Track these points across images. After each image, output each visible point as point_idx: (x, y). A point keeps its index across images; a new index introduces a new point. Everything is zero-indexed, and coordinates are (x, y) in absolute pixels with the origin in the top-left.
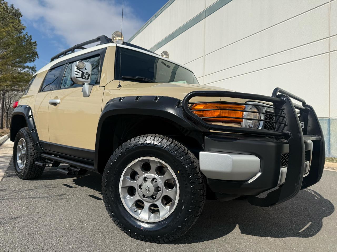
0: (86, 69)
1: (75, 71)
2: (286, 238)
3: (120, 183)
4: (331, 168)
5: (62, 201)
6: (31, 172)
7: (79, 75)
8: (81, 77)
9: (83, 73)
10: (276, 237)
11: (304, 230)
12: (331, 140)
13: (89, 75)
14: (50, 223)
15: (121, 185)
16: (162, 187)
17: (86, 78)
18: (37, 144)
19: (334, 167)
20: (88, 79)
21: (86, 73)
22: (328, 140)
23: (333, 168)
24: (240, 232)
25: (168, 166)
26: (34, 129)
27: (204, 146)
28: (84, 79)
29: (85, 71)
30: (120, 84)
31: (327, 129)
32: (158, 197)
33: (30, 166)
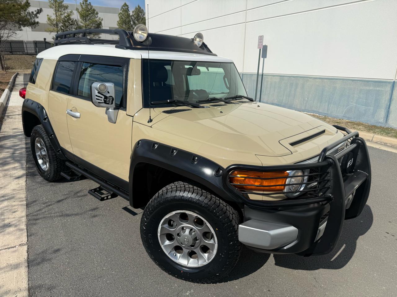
0: (108, 92)
1: (96, 96)
2: (317, 271)
3: (158, 231)
4: (384, 143)
5: (97, 218)
6: (56, 176)
7: (101, 100)
8: (103, 102)
9: (106, 97)
10: (308, 270)
11: (336, 258)
12: (391, 107)
13: (113, 99)
14: (92, 256)
15: (160, 233)
16: (201, 238)
17: (110, 103)
18: (59, 151)
19: (388, 142)
20: (112, 103)
21: (109, 97)
22: (388, 107)
23: (386, 144)
24: (274, 262)
25: (207, 221)
26: (52, 135)
27: (244, 211)
28: (108, 104)
29: (108, 95)
30: (150, 118)
31: (389, 94)
32: (196, 245)
33: (54, 171)
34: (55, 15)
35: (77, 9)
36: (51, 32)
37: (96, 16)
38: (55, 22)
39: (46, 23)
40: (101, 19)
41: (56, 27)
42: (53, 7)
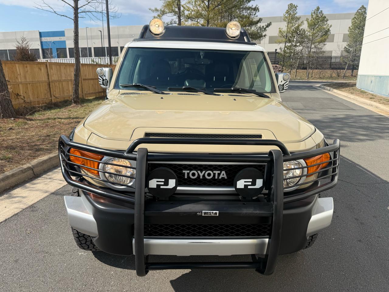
0: (105, 76)
34: (287, 27)
35: (307, 20)
36: (280, 43)
37: (326, 23)
38: (284, 34)
39: (278, 35)
40: (329, 25)
41: (285, 38)
42: (287, 19)
